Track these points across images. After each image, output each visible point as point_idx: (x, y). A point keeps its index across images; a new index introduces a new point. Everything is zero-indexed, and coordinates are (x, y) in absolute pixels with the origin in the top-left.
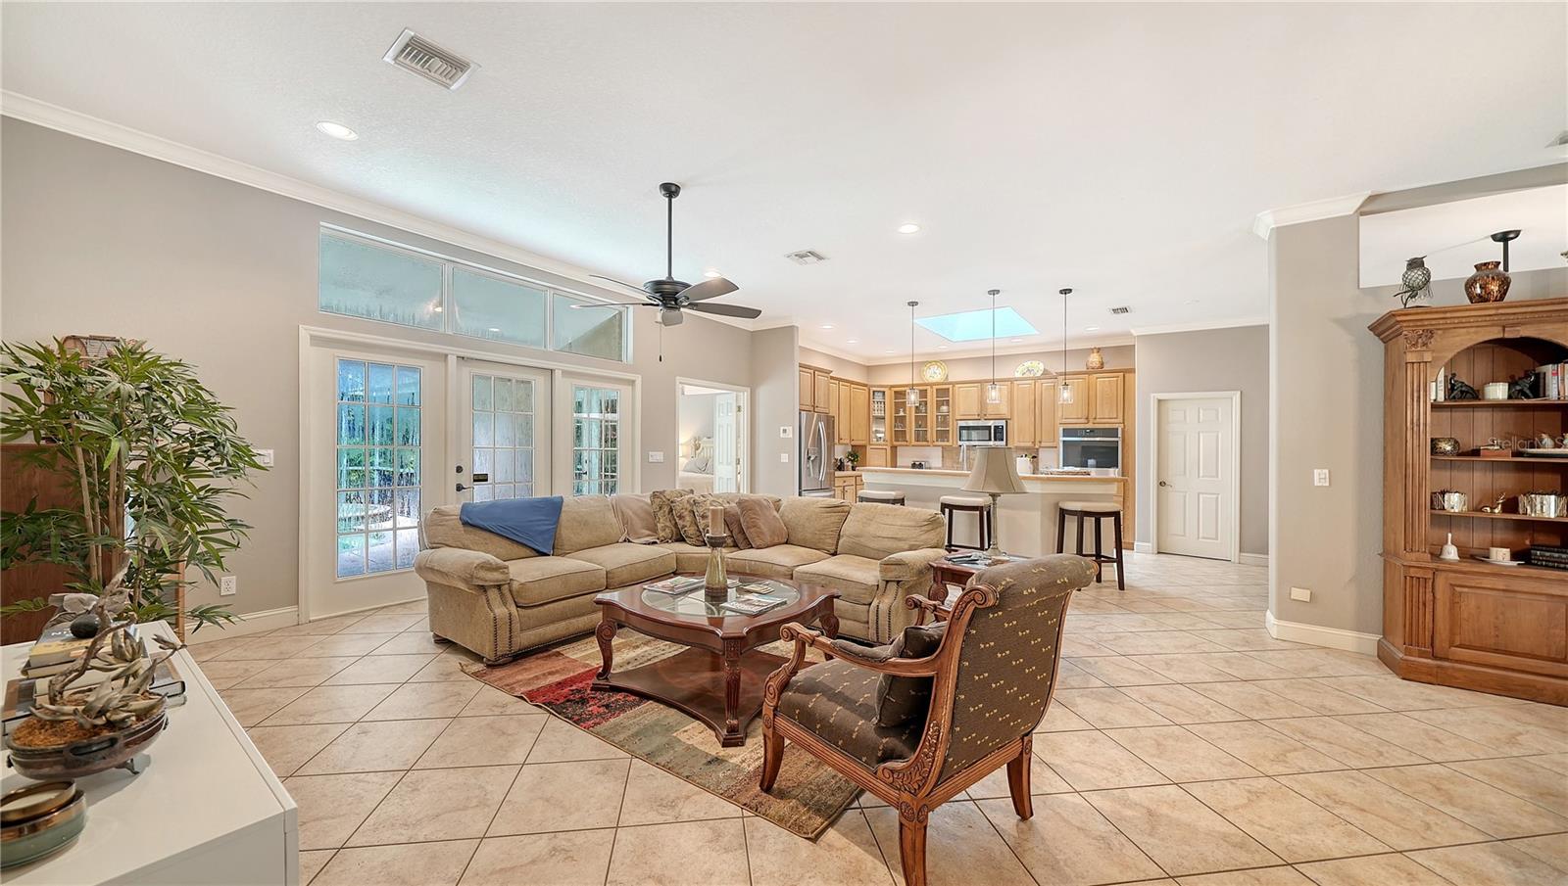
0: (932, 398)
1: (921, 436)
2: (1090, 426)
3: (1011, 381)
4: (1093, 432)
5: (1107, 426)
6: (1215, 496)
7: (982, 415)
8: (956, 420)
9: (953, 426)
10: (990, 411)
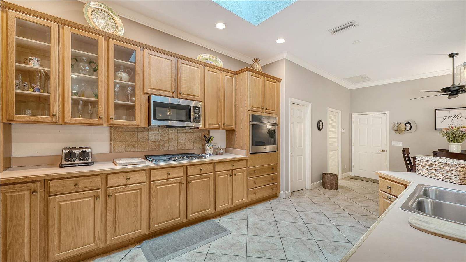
0: (108, 55)
2: (264, 114)
3: (203, 64)
7: (176, 93)
8: (146, 93)
9: (140, 101)
10: (184, 89)
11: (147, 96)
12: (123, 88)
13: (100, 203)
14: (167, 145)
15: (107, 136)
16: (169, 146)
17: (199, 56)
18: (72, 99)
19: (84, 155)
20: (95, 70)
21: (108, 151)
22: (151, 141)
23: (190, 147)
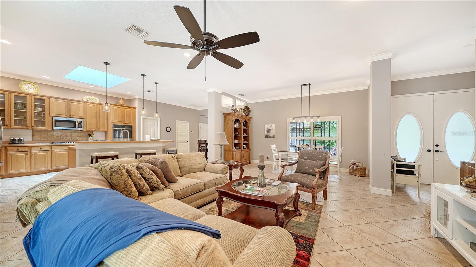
0: (31, 102)
2: (122, 124)
3: (82, 102)
5: (128, 125)
7: (68, 115)
8: (51, 116)
9: (48, 119)
10: (73, 113)
11: (52, 117)
12: (39, 114)
13: (28, 156)
15: (31, 134)
16: (66, 138)
17: (85, 97)
18: (14, 119)
19: (20, 140)
20: (25, 107)
21: (32, 140)
22: (55, 136)
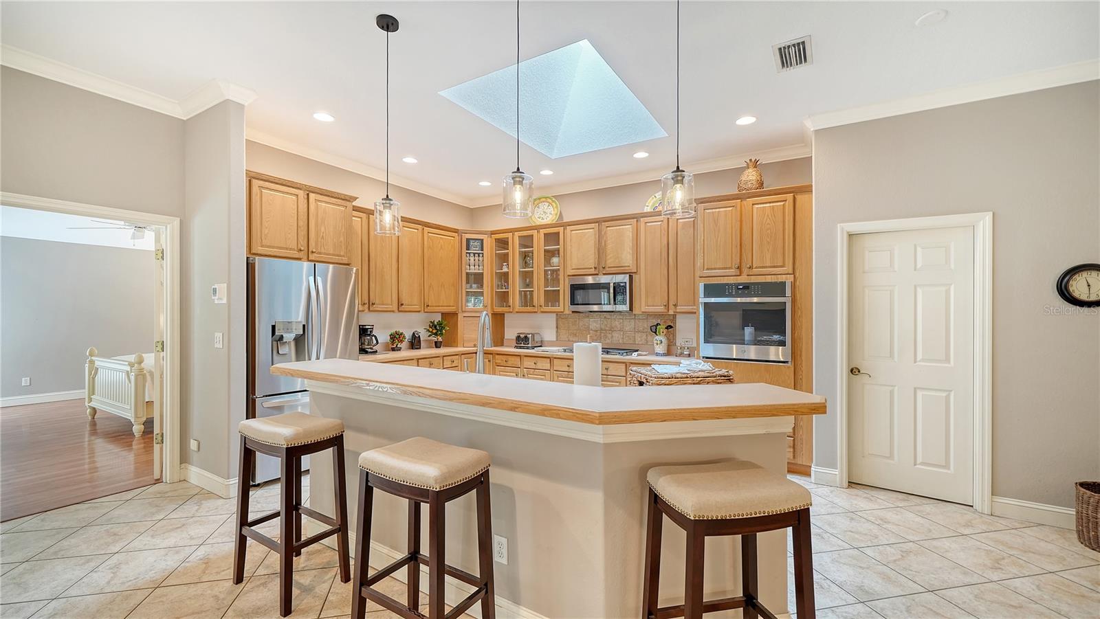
0: (539, 246)
1: (527, 300)
2: (744, 279)
3: (637, 217)
4: (746, 289)
5: (769, 279)
6: (944, 394)
7: (599, 269)
8: (568, 276)
9: (564, 285)
10: (610, 261)
11: (570, 278)
14: (610, 336)
15: (553, 324)
16: (612, 337)
17: (650, 199)
18: (520, 291)
19: (527, 339)
21: (554, 337)
22: (592, 330)
23: (642, 340)
